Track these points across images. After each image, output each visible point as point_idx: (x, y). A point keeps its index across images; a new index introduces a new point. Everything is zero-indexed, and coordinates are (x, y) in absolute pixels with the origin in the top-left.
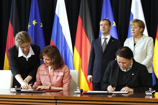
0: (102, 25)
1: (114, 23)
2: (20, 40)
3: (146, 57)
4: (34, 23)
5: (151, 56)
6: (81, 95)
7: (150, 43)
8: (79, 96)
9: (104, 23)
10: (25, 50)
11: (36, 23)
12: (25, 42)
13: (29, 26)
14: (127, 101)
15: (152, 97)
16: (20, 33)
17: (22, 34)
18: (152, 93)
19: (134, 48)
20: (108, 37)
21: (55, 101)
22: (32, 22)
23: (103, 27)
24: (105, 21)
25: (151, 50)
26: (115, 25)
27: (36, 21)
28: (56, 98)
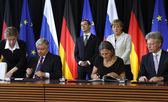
0: (82, 25)
1: (93, 22)
2: (8, 33)
3: (125, 51)
4: (25, 22)
5: (130, 50)
6: (66, 83)
7: (129, 39)
8: (64, 83)
9: (84, 24)
10: (12, 42)
11: (27, 22)
12: (12, 35)
13: (21, 25)
14: (104, 87)
15: (125, 85)
16: (9, 27)
17: (11, 29)
18: (125, 81)
19: (115, 43)
20: (89, 34)
21: (43, 88)
22: (24, 22)
23: (83, 26)
24: (84, 21)
25: (129, 45)
26: (93, 24)
27: (27, 21)
28: (44, 86)
